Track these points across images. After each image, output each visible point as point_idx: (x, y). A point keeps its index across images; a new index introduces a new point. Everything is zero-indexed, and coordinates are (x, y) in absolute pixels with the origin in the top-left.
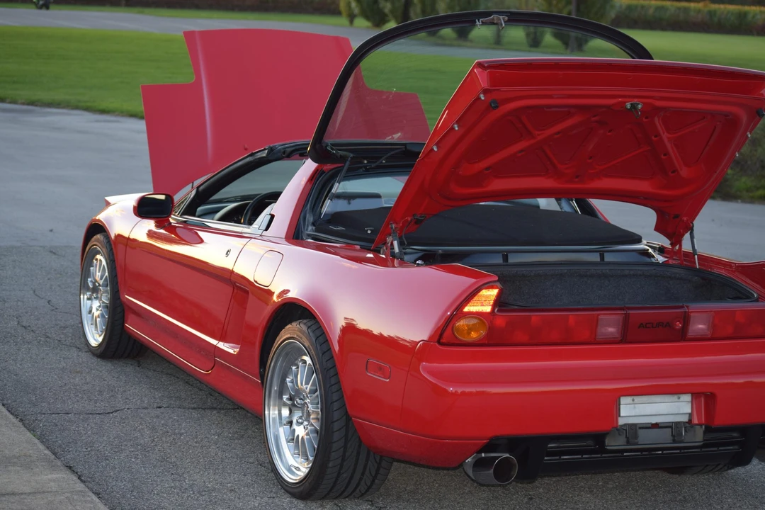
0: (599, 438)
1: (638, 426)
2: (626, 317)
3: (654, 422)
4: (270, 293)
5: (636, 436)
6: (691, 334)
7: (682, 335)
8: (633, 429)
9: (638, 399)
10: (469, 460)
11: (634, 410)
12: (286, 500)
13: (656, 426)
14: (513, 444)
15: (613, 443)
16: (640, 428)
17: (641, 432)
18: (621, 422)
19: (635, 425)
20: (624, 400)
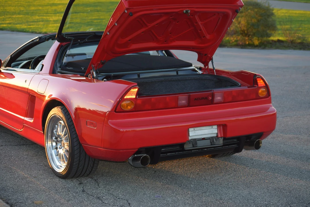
0: (182, 145)
1: (197, 139)
2: (189, 96)
3: (203, 137)
4: (44, 96)
5: (196, 144)
6: (215, 101)
7: (212, 102)
8: (195, 141)
9: (196, 129)
10: (130, 158)
11: (195, 133)
12: (57, 180)
13: (204, 139)
14: (148, 150)
15: (188, 147)
16: (198, 140)
17: (198, 142)
18: (190, 138)
19: (196, 139)
20: (191, 130)
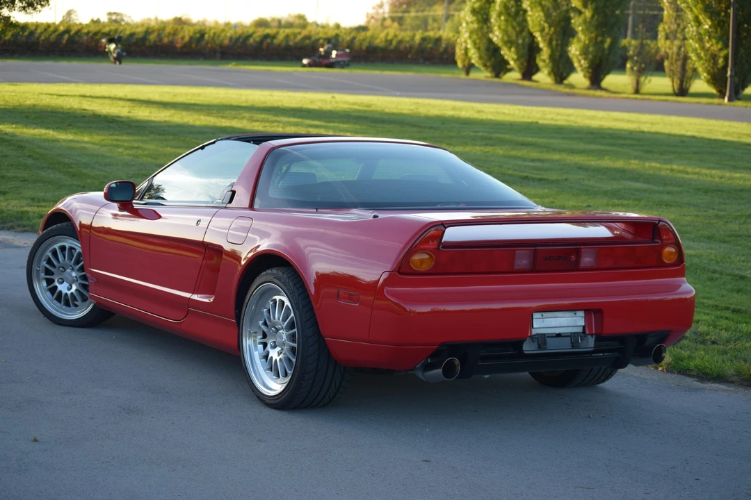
0: (518, 345)
1: (546, 335)
2: (535, 252)
3: (558, 332)
5: (545, 343)
6: (582, 265)
7: (576, 267)
8: (542, 339)
9: (545, 314)
10: (419, 365)
11: (544, 323)
13: (559, 335)
14: (454, 349)
15: (528, 347)
16: (548, 337)
17: (548, 340)
18: (534, 332)
19: (544, 334)
20: (536, 315)
